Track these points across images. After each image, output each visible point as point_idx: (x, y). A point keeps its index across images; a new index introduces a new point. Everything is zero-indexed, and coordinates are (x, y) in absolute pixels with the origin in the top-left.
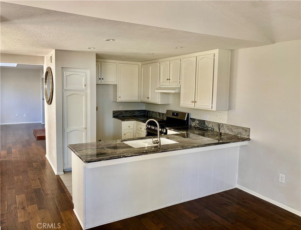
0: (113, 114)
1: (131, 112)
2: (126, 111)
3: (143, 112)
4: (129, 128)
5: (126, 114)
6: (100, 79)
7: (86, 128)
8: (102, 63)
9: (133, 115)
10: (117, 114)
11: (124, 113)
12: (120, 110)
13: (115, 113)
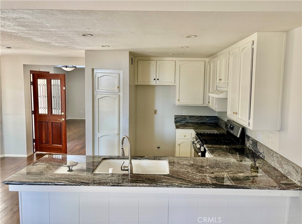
0: (175, 119)
1: (197, 118)
2: (191, 117)
3: (215, 119)
4: (185, 137)
5: (190, 119)
6: (155, 79)
7: (118, 134)
8: (158, 62)
9: (201, 122)
10: (180, 119)
11: (188, 118)
12: (184, 115)
13: (177, 118)
